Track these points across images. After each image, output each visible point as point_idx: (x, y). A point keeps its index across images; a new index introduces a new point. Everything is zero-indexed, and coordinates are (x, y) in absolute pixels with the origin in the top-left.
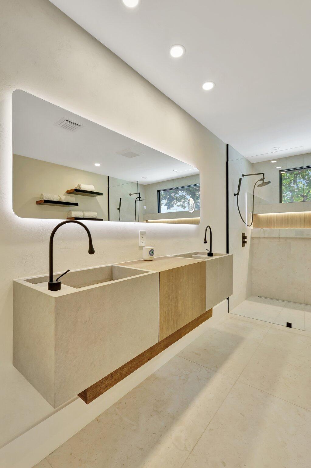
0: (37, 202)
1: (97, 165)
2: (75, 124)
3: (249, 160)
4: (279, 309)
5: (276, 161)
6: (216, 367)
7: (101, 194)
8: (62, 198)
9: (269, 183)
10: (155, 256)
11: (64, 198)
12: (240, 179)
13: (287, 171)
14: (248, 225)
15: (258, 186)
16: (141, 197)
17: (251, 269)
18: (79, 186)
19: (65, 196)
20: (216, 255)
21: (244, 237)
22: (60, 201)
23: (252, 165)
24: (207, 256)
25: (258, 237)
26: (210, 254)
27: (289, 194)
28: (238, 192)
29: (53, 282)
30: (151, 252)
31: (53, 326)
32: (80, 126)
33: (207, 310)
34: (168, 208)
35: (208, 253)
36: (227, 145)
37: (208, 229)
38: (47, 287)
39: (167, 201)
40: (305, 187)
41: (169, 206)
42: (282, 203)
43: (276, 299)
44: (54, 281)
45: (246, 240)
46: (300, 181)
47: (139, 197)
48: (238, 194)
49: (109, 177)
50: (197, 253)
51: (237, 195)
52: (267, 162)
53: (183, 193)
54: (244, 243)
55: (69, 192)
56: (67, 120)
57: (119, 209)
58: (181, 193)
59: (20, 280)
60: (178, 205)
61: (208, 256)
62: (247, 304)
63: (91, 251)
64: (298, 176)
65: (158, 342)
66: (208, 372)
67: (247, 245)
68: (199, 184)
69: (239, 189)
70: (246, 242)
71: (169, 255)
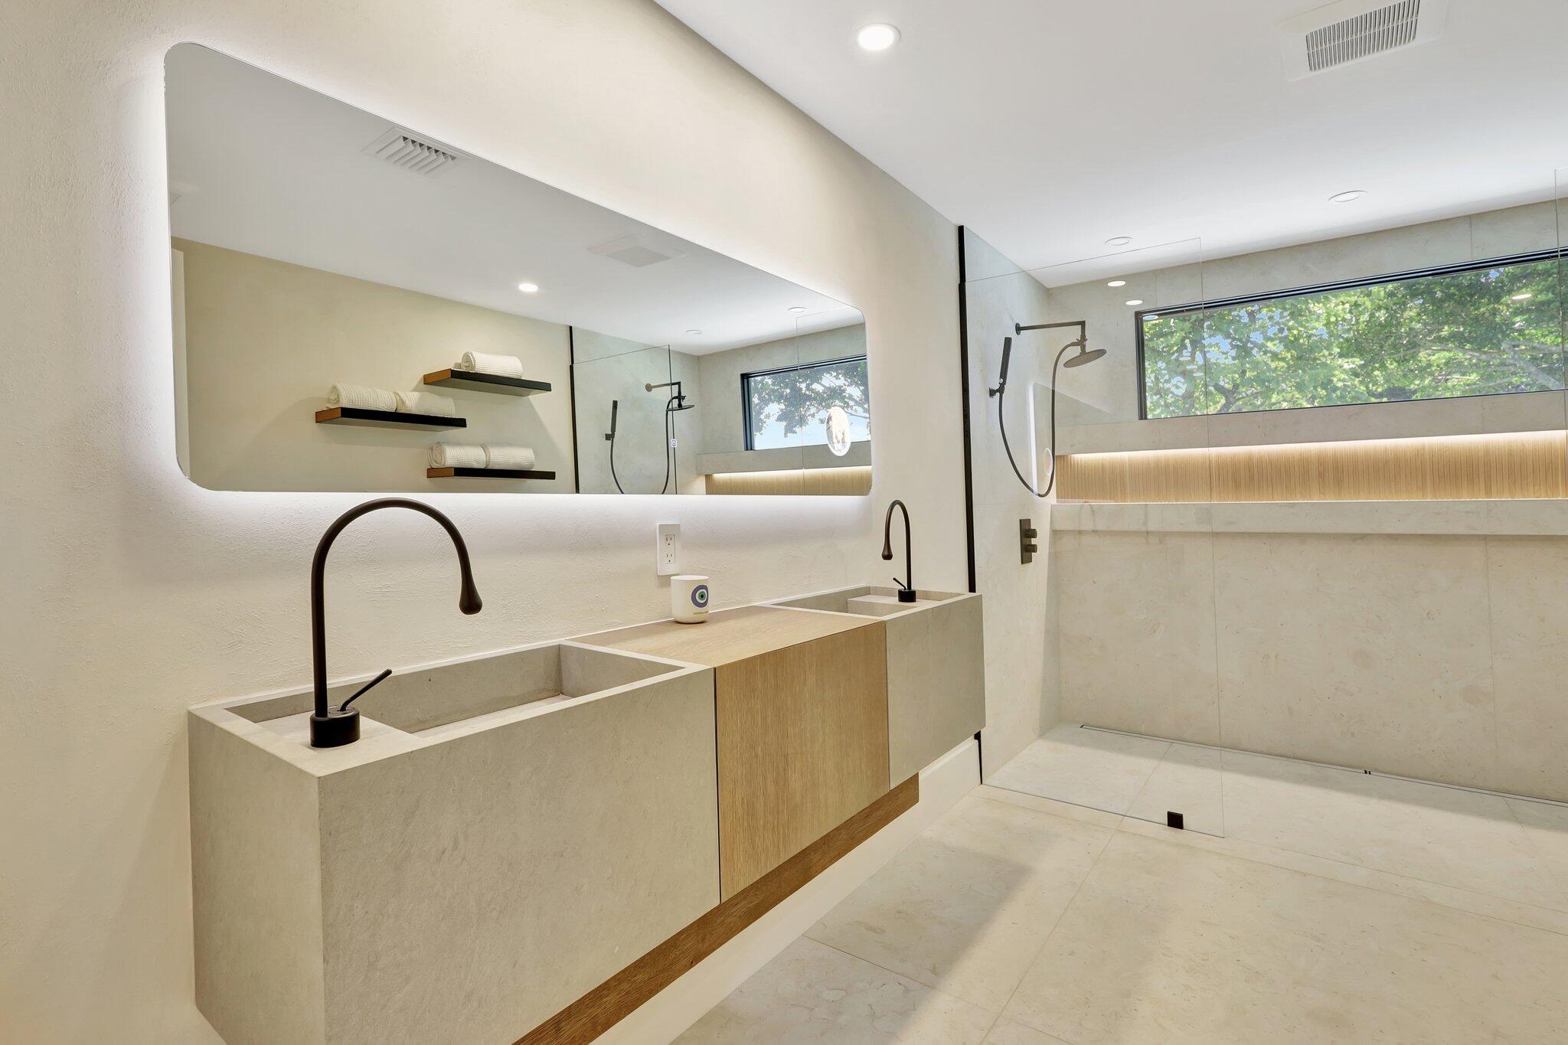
0: (318, 414)
1: (528, 287)
2: (436, 151)
3: (1039, 280)
4: (1146, 764)
5: (1123, 283)
6: (934, 971)
7: (546, 387)
8: (407, 402)
9: (1101, 353)
10: (712, 608)
11: (414, 401)
12: (1008, 342)
13: (1164, 313)
14: (1039, 495)
15: (1068, 364)
16: (684, 398)
17: (1056, 638)
18: (467, 358)
19: (416, 394)
20: (927, 596)
21: (1027, 532)
22: (402, 410)
23: (1047, 293)
24: (895, 600)
25: (1074, 531)
26: (907, 596)
27: (1178, 386)
28: (1002, 385)
29: (330, 716)
30: (700, 596)
31: (315, 880)
32: (453, 158)
33: (893, 786)
34: (789, 430)
35: (900, 592)
36: (961, 229)
37: (898, 513)
38: (307, 735)
39: (782, 406)
40: (1229, 361)
41: (792, 420)
42: (1146, 418)
43: (1140, 734)
44: (333, 711)
45: (1034, 541)
46: (1213, 340)
47: (680, 397)
48: (1001, 390)
49: (571, 328)
50: (867, 591)
51: (998, 394)
52: (1096, 285)
53: (837, 377)
54: (1027, 550)
55: (433, 381)
56: (405, 139)
57: (610, 437)
58: (830, 380)
59: (214, 708)
60: (822, 418)
61: (900, 601)
62: (1043, 752)
63: (470, 603)
64: (1205, 326)
65: (717, 903)
66: (907, 990)
67: (1041, 556)
68: (863, 358)
69: (1004, 374)
70: (1034, 548)
71: (768, 599)
